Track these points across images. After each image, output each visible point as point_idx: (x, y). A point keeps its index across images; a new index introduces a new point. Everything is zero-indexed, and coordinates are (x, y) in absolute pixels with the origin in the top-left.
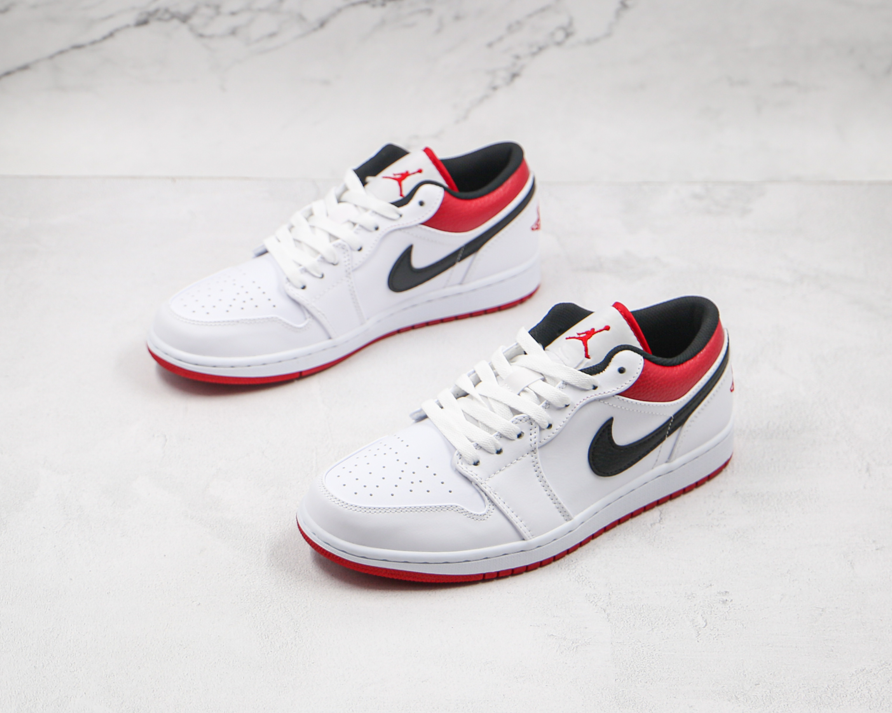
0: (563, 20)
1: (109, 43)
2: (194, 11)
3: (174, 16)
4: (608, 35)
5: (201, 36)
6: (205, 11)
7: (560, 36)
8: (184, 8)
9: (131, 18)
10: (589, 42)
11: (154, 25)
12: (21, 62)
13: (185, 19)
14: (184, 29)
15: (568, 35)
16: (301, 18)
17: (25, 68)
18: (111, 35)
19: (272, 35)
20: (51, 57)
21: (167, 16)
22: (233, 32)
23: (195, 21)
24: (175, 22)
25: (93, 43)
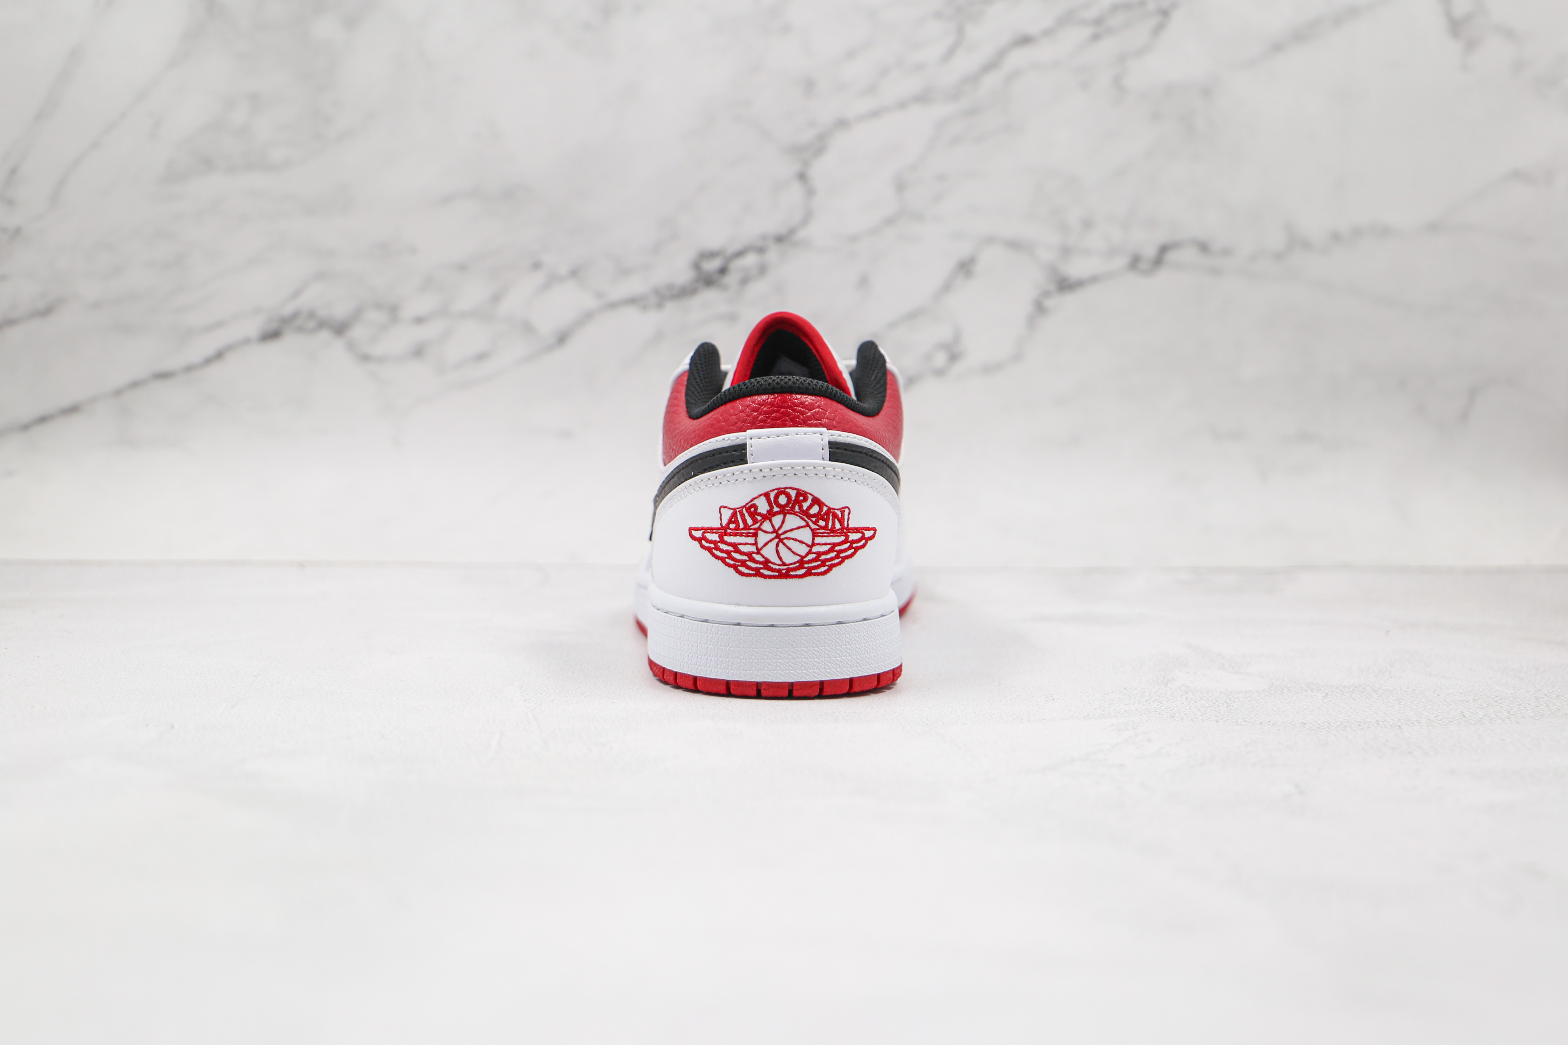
0: (944, 333)
1: (215, 369)
2: (356, 316)
3: (322, 324)
4: (1017, 357)
5: (366, 358)
6: (375, 316)
7: (940, 359)
8: (340, 311)
9: (252, 327)
10: (989, 369)
11: (290, 341)
12: (66, 401)
13: (340, 328)
14: (338, 346)
15: (954, 357)
16: (528, 328)
17: (73, 410)
18: (219, 355)
19: (481, 357)
20: (118, 393)
21: (312, 324)
22: (418, 352)
23: (358, 332)
24: (325, 335)
25: (189, 369)
